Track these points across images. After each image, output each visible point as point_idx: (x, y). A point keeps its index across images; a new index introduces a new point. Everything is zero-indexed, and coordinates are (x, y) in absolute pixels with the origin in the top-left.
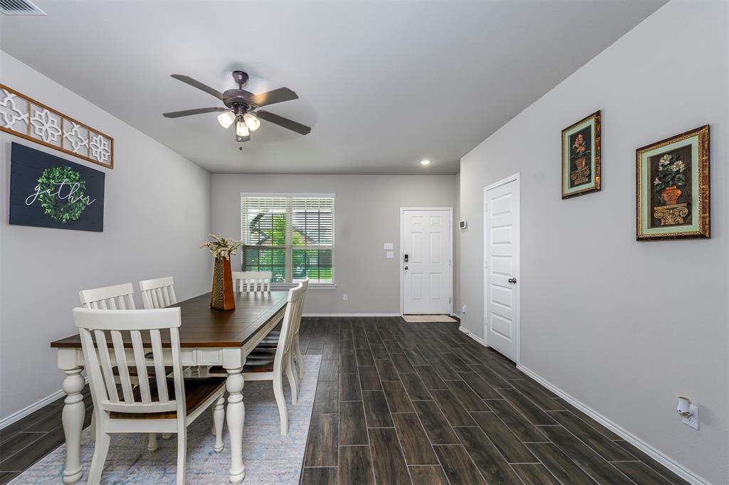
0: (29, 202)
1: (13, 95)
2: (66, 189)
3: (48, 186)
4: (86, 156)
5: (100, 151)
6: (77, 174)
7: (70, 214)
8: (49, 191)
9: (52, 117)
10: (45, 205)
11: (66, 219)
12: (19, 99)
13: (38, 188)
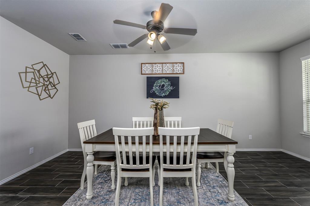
0: (151, 92)
1: (148, 64)
2: (163, 86)
3: (157, 86)
4: (172, 73)
5: (178, 69)
6: (167, 80)
7: (165, 94)
8: (157, 88)
9: (159, 65)
10: (156, 92)
11: (163, 95)
12: (149, 64)
13: (154, 87)
